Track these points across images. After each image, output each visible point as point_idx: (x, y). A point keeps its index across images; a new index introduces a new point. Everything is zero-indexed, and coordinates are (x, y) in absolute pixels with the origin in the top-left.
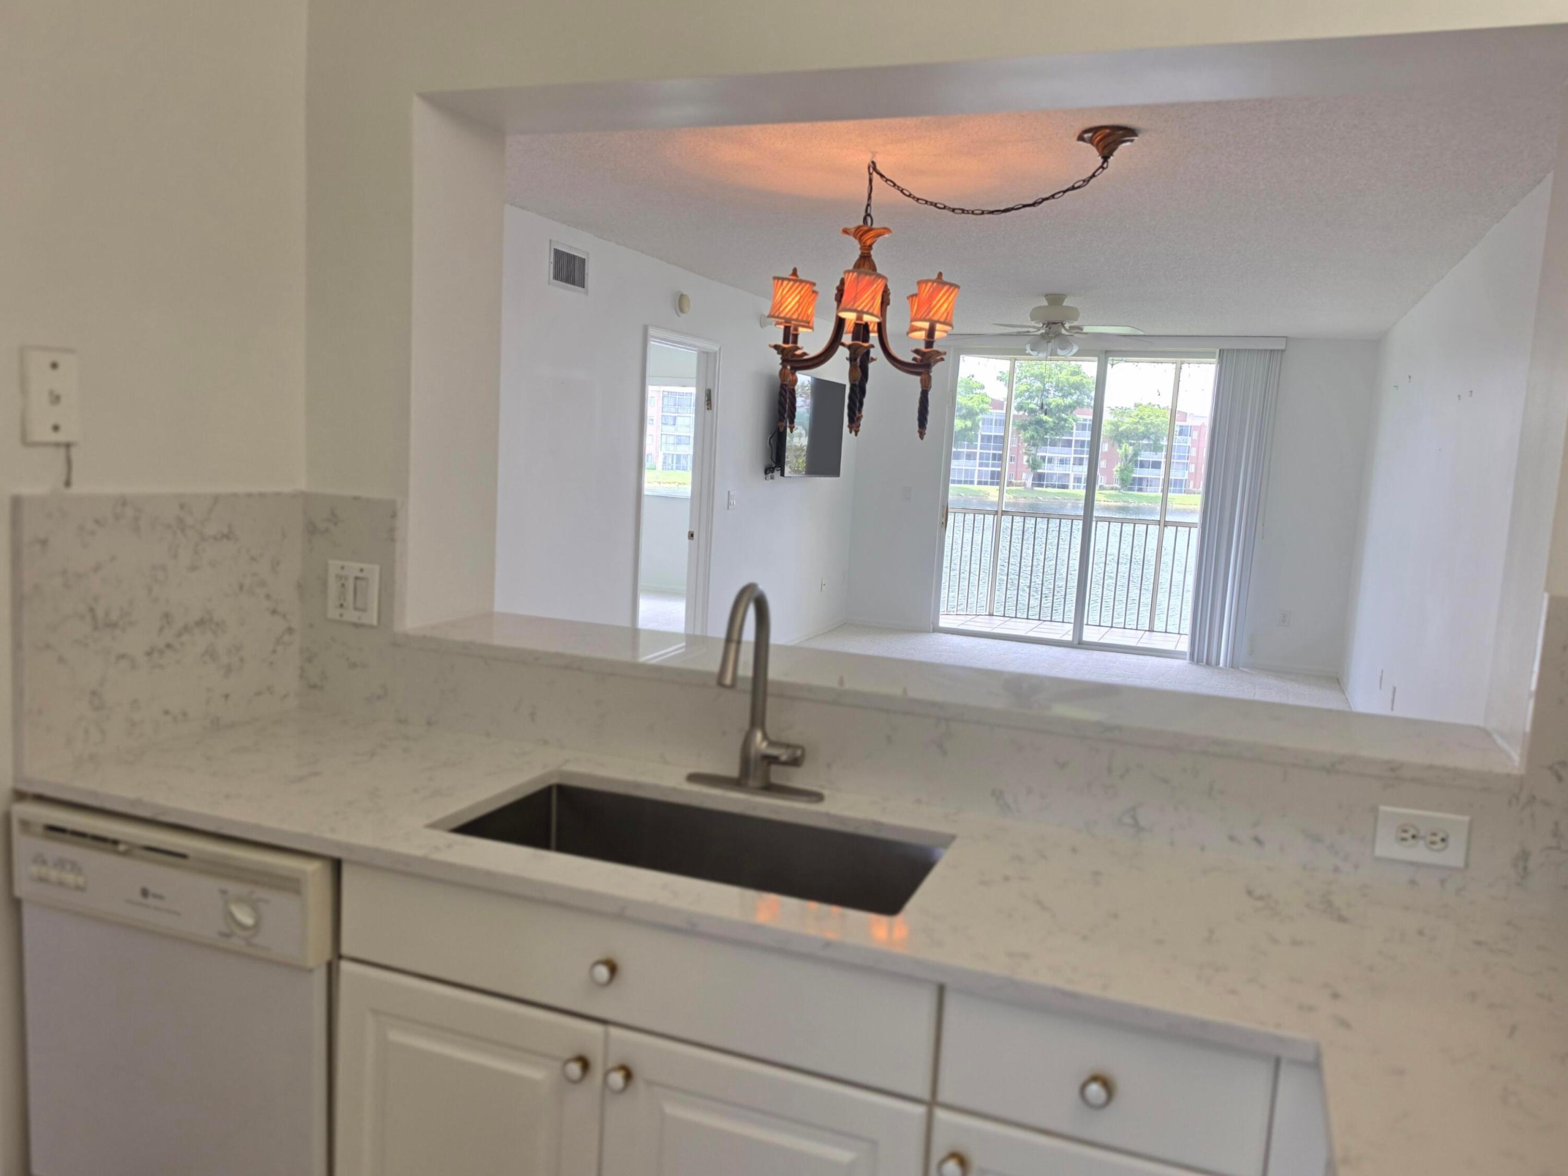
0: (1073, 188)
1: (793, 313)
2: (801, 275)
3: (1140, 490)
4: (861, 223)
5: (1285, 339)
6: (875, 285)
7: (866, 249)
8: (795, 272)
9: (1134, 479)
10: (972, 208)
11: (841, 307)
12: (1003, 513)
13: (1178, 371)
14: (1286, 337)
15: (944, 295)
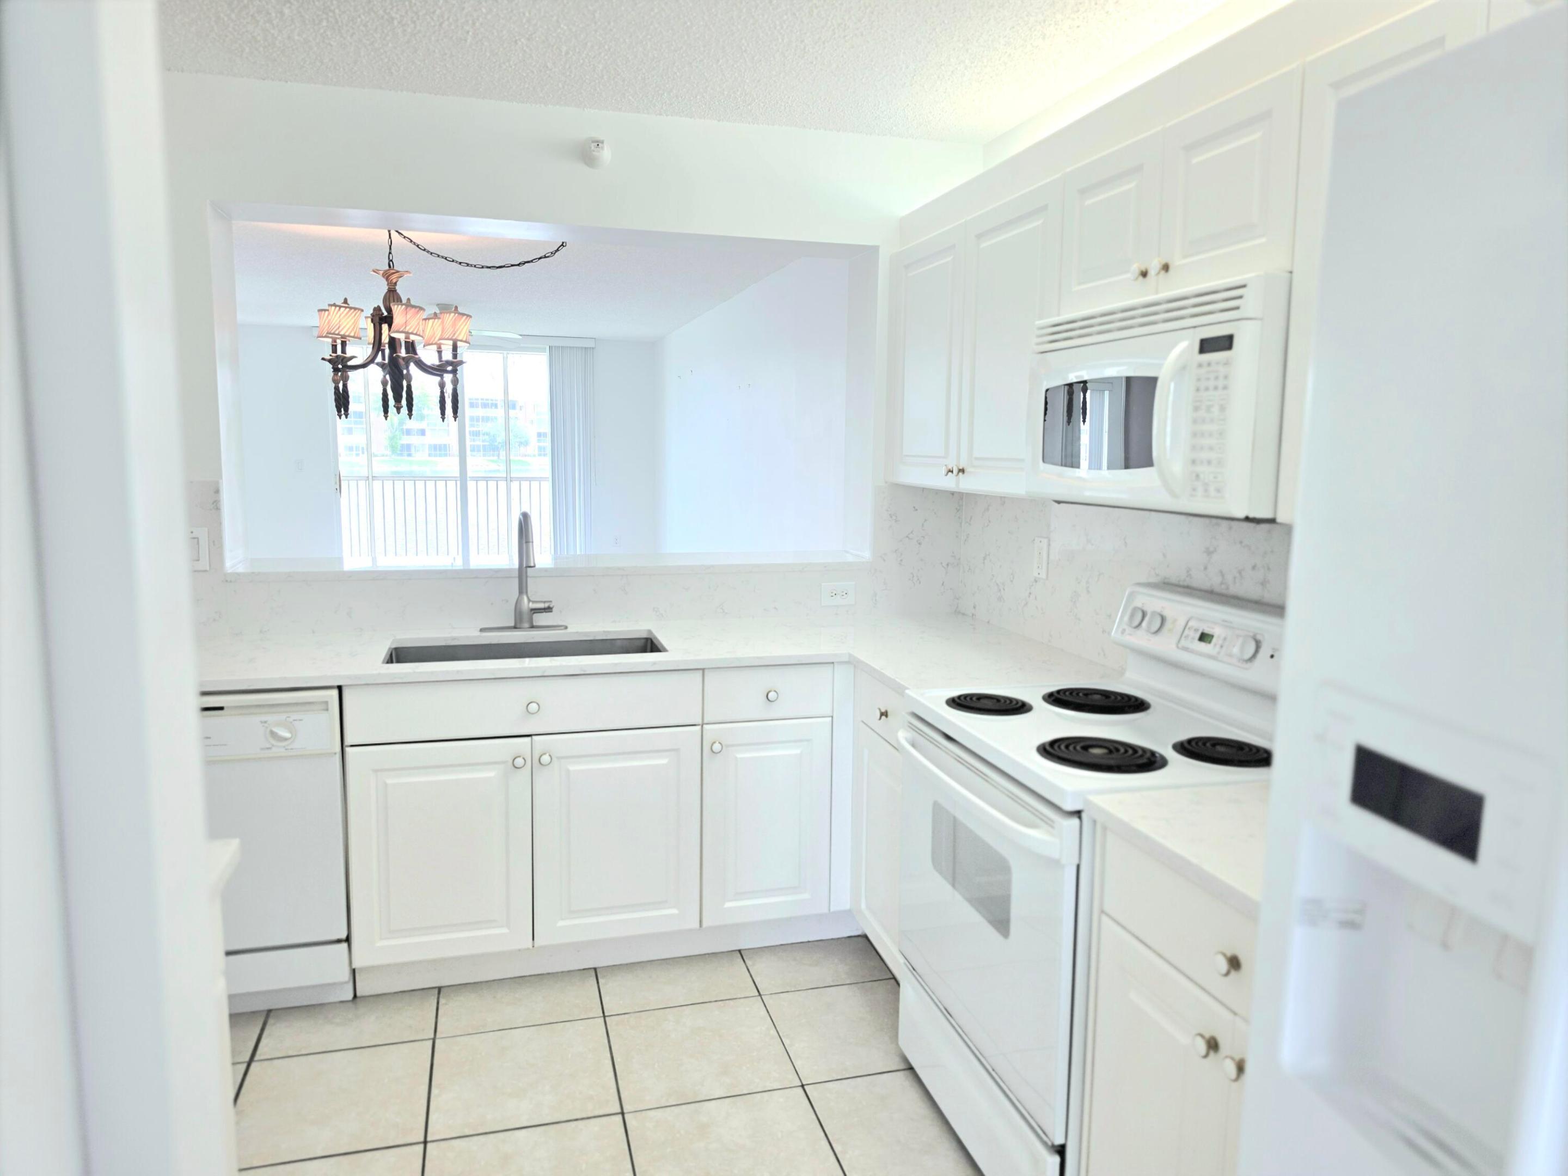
0: (545, 257)
1: (351, 332)
2: (351, 303)
3: (410, 455)
4: (387, 268)
5: (594, 340)
6: (419, 315)
7: (392, 286)
8: (346, 301)
9: (402, 445)
10: (474, 263)
11: (392, 330)
12: (374, 478)
13: (505, 359)
14: (595, 338)
15: (463, 323)
